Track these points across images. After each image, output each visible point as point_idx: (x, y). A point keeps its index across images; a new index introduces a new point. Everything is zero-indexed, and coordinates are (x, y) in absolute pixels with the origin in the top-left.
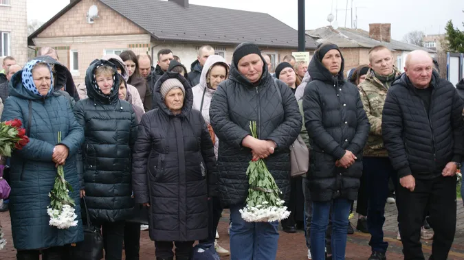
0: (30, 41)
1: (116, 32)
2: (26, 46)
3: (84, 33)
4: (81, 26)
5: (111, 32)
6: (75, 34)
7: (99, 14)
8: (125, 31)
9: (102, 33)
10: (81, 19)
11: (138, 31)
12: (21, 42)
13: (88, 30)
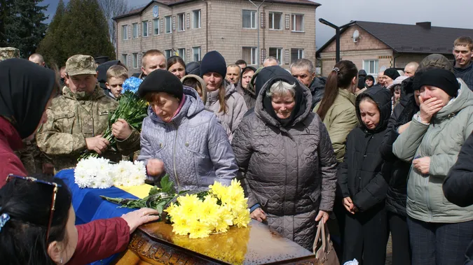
0: (318, 55)
1: (371, 48)
2: (314, 58)
3: (351, 49)
4: (349, 44)
5: (368, 48)
6: (345, 49)
7: (360, 36)
8: (377, 48)
9: (362, 48)
10: (349, 39)
11: (385, 47)
12: (311, 55)
13: (353, 47)
